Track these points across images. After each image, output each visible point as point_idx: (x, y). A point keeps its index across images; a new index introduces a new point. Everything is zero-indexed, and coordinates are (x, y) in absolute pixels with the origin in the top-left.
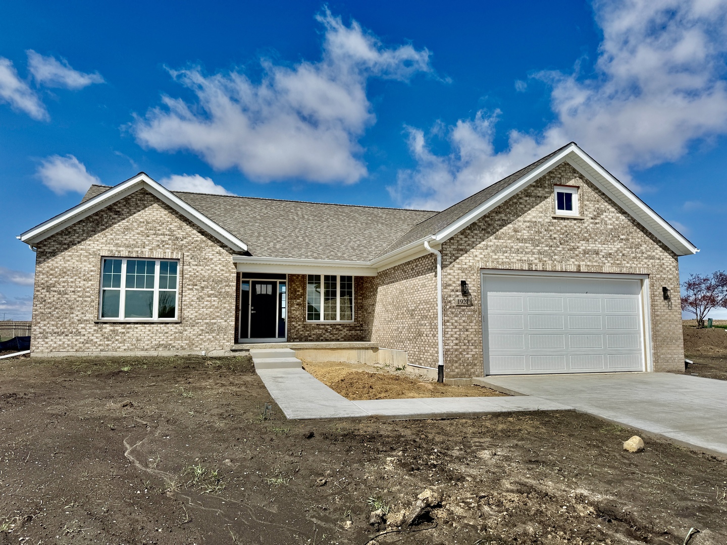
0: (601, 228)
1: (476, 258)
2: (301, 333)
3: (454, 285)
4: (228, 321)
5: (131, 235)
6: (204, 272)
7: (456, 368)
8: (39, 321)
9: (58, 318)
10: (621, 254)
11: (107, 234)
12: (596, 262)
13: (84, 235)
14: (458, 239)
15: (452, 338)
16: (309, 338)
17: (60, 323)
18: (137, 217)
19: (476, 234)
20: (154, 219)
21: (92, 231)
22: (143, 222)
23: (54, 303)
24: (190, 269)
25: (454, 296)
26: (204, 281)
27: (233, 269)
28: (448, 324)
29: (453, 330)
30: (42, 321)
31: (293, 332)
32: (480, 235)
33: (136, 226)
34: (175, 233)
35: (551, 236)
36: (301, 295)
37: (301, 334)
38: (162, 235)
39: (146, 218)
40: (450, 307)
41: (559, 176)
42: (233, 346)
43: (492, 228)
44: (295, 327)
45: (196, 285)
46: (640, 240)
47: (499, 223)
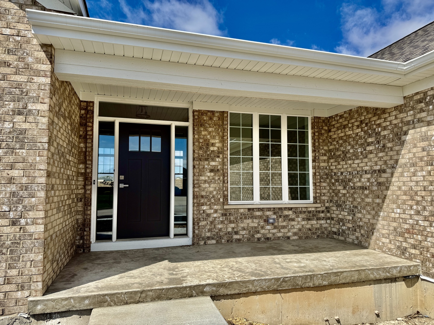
2: (220, 226)
31: (205, 226)
37: (220, 230)
44: (208, 215)
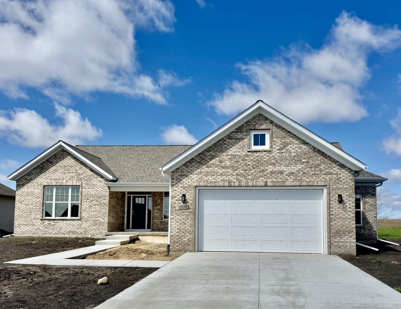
0: (286, 156)
1: (193, 180)
2: (159, 226)
3: (178, 197)
4: (104, 219)
5: (57, 174)
6: (92, 192)
7: (177, 246)
8: (17, 218)
9: (25, 217)
10: (302, 173)
11: (46, 174)
12: (281, 178)
13: (36, 175)
14: (182, 169)
15: (175, 229)
16: (164, 230)
17: (26, 219)
18: (60, 164)
19: (193, 165)
20: (68, 164)
21: (40, 173)
22: (63, 167)
23: (23, 210)
24: (85, 191)
25: (178, 204)
26: (92, 197)
27: (107, 190)
28: (173, 220)
29: (176, 224)
30: (18, 218)
31: (155, 226)
32: (197, 166)
33: (60, 169)
34: (78, 171)
35: (246, 163)
36: (160, 204)
37: (160, 227)
38: (72, 173)
39: (64, 164)
40: (175, 210)
41: (254, 123)
42: (106, 233)
43: (205, 161)
44: (156, 223)
45: (88, 199)
46: (319, 162)
47: (209, 157)
